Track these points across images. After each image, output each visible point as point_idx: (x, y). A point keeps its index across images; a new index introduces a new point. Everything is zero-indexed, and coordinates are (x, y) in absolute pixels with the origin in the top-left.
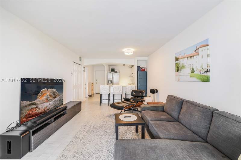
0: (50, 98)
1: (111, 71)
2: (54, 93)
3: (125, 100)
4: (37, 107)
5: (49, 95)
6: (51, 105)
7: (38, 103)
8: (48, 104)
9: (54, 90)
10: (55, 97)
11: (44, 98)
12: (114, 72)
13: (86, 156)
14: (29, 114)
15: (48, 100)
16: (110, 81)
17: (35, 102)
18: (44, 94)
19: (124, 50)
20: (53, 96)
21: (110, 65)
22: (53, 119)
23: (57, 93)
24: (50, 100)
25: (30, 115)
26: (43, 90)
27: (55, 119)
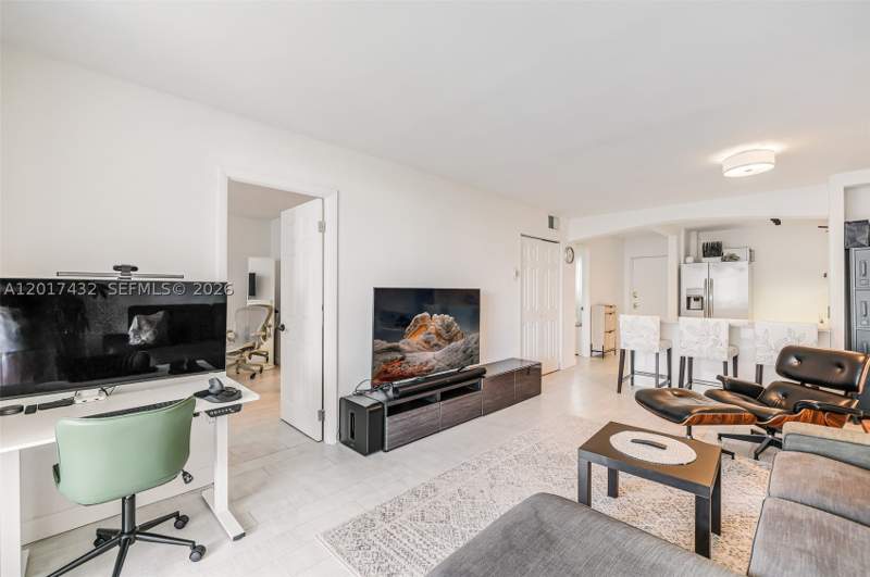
0: (435, 341)
1: (704, 256)
2: (448, 328)
3: (725, 389)
4: (402, 359)
5: (433, 331)
6: (439, 361)
7: (407, 348)
8: (430, 355)
9: (448, 318)
10: (450, 340)
11: (420, 337)
12: (719, 259)
13: (478, 512)
14: (386, 372)
15: (430, 345)
16: (696, 299)
17: (401, 344)
18: (421, 327)
19: (721, 158)
20: (445, 335)
21: (699, 230)
22: (438, 392)
23: (456, 327)
24: (436, 345)
25: (387, 376)
26: (419, 316)
27: (445, 396)
